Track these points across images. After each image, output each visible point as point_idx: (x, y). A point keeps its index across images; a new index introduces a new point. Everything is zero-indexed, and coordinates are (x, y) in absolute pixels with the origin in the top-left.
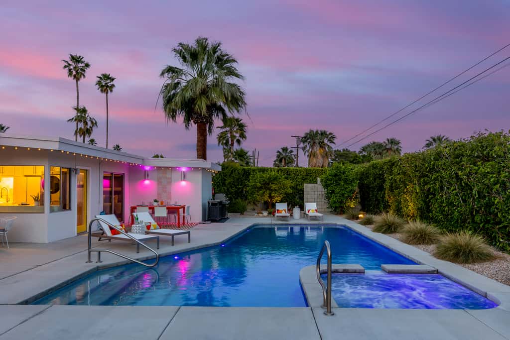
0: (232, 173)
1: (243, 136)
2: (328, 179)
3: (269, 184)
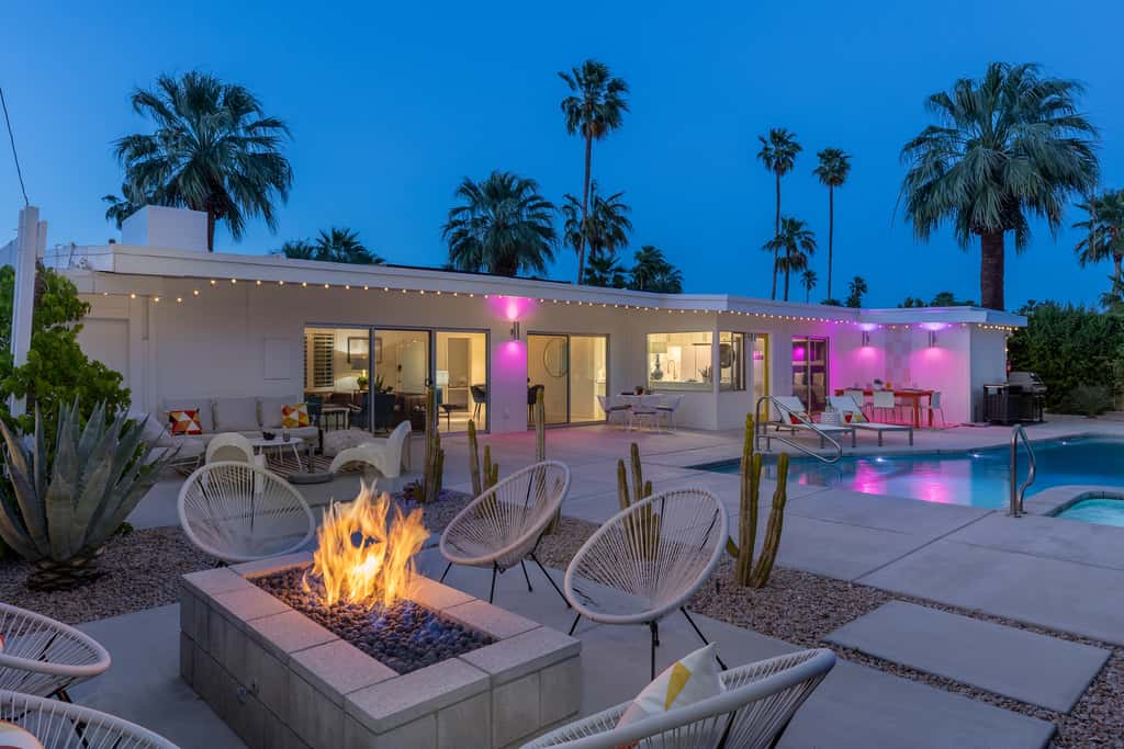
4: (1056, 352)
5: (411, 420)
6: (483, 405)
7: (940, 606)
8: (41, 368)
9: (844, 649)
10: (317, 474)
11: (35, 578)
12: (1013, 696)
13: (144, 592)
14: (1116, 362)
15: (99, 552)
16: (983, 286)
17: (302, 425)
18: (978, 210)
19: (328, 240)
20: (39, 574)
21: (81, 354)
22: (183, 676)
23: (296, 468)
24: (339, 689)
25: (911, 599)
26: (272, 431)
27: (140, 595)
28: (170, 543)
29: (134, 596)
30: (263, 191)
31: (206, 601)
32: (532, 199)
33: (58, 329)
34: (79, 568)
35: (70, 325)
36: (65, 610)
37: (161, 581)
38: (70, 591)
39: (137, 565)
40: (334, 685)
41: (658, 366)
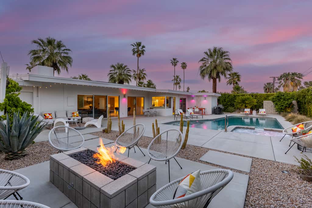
0: (229, 96)
1: (239, 80)
2: (274, 99)
3: (245, 101)
4: (225, 101)
5: (103, 115)
6: (117, 112)
7: (219, 151)
8: (8, 103)
9: (204, 162)
10: (81, 128)
11: (7, 157)
12: (239, 170)
13: (38, 158)
14: (235, 103)
15: (25, 149)
16: (213, 89)
17: (77, 116)
18: (212, 74)
19: (80, 76)
20: (8, 156)
21: (20, 100)
22: (50, 181)
23: (76, 126)
24: (98, 186)
25: (213, 150)
26: (70, 118)
27: (37, 160)
28: (45, 145)
29: (36, 160)
30: (66, 64)
31: (58, 162)
32: (127, 69)
33: (13, 94)
34: (20, 154)
35: (17, 93)
36: (16, 165)
37: (43, 155)
38: (17, 160)
39: (36, 151)
40: (97, 185)
41: (154, 103)
